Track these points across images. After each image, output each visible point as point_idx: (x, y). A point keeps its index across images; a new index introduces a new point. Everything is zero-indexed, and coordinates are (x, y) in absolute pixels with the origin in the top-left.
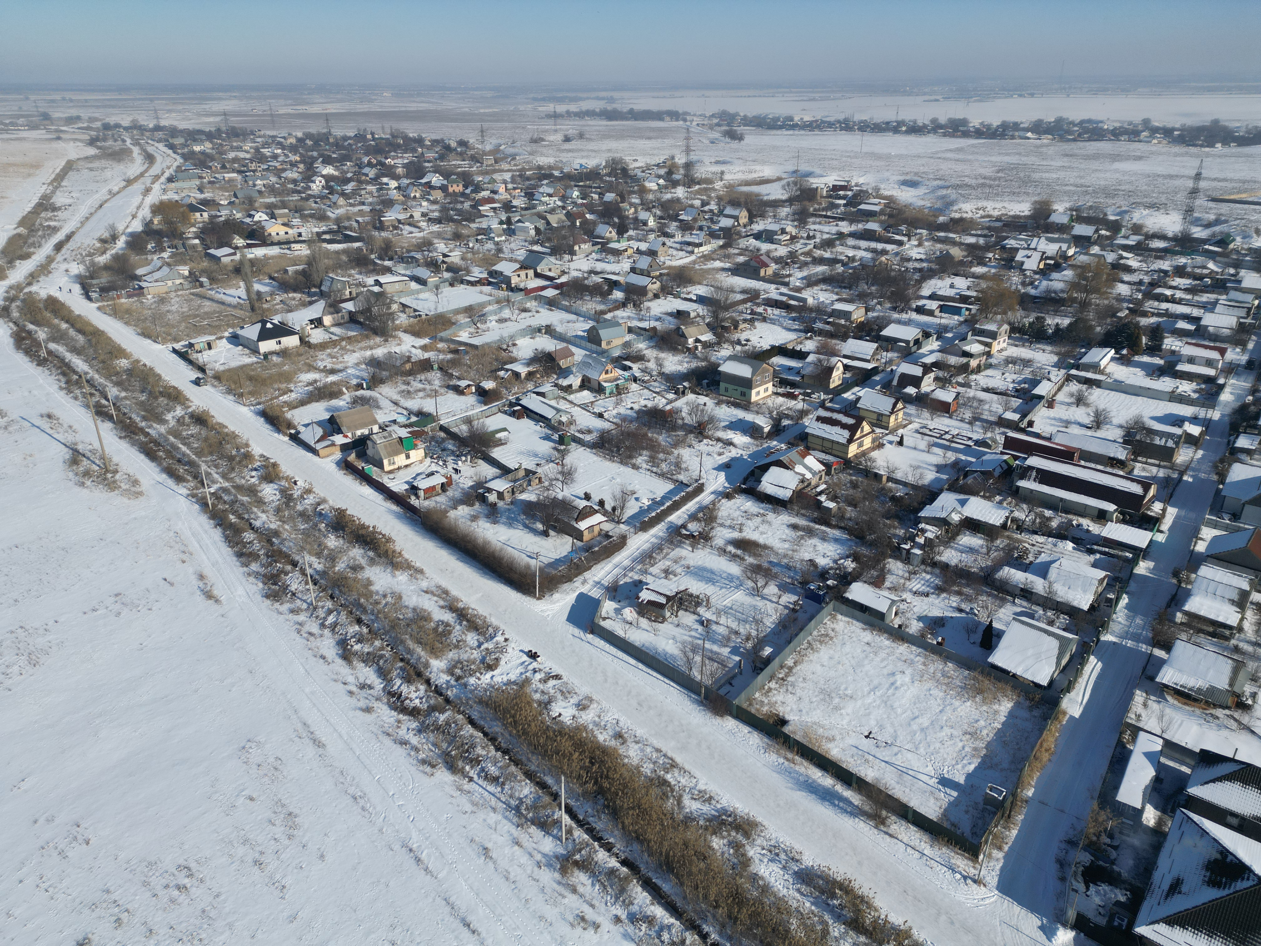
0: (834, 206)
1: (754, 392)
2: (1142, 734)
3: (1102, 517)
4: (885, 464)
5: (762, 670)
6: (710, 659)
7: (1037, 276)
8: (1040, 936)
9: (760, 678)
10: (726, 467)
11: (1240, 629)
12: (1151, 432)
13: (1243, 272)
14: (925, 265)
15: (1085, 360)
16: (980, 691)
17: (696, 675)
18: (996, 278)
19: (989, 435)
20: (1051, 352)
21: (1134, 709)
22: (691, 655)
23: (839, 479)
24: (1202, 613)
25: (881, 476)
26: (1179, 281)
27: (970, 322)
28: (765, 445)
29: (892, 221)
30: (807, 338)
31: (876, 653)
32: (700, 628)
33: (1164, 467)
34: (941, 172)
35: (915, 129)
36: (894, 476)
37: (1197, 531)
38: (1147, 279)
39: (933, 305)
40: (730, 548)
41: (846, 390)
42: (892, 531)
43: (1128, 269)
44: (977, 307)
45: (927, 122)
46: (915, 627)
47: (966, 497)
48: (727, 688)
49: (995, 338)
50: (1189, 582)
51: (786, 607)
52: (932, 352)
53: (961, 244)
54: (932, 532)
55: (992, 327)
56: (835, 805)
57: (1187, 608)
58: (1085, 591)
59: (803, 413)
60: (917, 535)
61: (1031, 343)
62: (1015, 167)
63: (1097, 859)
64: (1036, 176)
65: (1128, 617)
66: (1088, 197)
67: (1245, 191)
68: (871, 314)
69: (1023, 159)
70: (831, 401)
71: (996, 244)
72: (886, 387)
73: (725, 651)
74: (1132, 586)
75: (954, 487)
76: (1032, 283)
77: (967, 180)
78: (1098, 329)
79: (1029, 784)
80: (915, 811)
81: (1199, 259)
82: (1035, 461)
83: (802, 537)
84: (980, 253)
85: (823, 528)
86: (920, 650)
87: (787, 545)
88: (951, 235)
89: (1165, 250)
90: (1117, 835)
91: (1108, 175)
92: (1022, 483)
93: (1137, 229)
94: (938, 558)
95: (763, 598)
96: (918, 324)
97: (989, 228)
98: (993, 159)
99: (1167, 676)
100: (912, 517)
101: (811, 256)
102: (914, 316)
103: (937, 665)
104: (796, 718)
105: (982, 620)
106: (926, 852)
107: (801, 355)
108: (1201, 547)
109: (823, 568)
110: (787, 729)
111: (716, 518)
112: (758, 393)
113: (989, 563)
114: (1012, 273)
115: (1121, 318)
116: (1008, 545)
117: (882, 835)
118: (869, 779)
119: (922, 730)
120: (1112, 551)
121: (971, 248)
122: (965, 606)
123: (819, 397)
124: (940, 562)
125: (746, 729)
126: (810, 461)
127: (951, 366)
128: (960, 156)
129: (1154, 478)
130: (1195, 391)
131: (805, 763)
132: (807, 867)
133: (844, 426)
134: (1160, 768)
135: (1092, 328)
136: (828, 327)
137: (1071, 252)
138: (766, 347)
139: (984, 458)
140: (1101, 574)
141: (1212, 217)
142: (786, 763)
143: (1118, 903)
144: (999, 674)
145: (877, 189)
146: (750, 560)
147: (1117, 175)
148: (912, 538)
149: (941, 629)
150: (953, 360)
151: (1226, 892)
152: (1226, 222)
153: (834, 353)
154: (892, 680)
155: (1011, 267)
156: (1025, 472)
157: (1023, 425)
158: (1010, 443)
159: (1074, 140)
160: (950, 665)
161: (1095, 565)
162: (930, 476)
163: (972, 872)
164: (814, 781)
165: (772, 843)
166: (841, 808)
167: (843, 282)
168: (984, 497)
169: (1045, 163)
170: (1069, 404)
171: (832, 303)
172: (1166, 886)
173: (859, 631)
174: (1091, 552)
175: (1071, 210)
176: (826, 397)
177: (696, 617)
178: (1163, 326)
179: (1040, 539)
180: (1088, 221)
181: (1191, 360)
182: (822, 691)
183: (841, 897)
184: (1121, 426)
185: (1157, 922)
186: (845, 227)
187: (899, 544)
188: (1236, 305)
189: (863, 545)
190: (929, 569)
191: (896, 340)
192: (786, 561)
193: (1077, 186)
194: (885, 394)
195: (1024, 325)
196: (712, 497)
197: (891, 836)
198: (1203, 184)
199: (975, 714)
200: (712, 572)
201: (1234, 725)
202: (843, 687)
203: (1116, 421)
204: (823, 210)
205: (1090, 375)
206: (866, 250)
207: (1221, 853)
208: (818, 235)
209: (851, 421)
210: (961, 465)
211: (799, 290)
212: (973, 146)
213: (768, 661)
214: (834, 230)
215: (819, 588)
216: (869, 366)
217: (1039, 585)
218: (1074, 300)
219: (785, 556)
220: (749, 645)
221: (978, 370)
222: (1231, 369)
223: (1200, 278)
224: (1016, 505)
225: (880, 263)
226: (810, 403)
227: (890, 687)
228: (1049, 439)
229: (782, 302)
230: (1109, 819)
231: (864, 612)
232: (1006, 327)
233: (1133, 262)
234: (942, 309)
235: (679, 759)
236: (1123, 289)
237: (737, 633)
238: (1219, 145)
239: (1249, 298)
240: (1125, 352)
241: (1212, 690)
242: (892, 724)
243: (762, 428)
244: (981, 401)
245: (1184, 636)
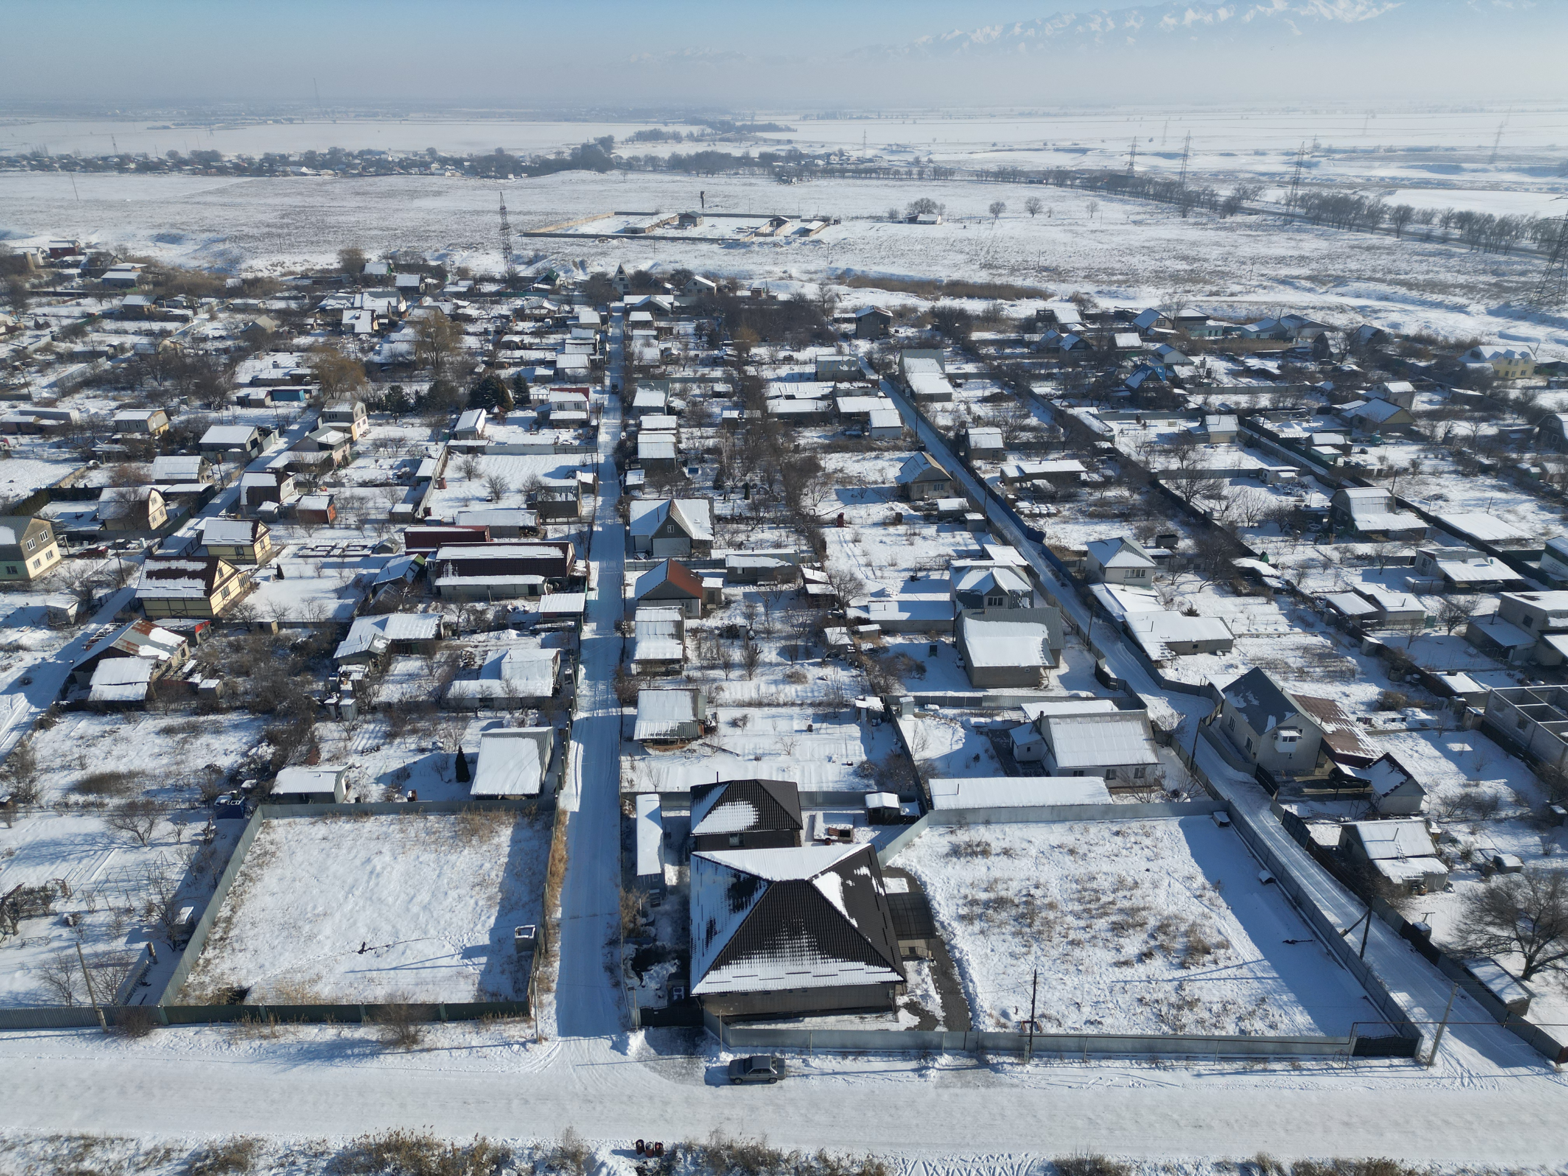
0: (63, 279)
1: (29, 563)
2: (639, 798)
3: (533, 592)
4: (269, 608)
5: (186, 942)
6: (97, 966)
7: (375, 340)
8: (616, 1055)
9: (187, 954)
10: (23, 683)
11: (686, 659)
12: (549, 490)
13: (577, 308)
14: (229, 343)
15: (460, 427)
16: (474, 832)
17: (83, 999)
18: (327, 348)
19: (385, 536)
20: (421, 425)
21: (625, 776)
22: (63, 977)
23: (211, 646)
24: (651, 657)
25: (269, 625)
26: (522, 326)
27: (315, 406)
28: (79, 634)
29: (161, 291)
30: (90, 469)
31: (338, 846)
32: (65, 932)
33: (573, 523)
34: (207, 221)
35: (147, 167)
36: (286, 619)
37: (622, 578)
38: (491, 328)
39: (260, 393)
40: (74, 798)
41: (178, 525)
42: (308, 688)
43: (469, 319)
44: (317, 387)
45: (164, 157)
46: (376, 793)
47: (384, 617)
48: (142, 991)
49: (352, 421)
50: (631, 631)
51: (193, 843)
52: (280, 452)
53: (268, 311)
54: (357, 671)
55: (344, 408)
56: (348, 1057)
57: (637, 657)
58: (543, 677)
59: (122, 574)
60: (341, 682)
61: (396, 418)
62: (302, 211)
63: (640, 944)
64: (331, 220)
65: (591, 687)
66: (399, 242)
67: (551, 224)
68: (176, 419)
69: (308, 200)
70: (160, 546)
71: (313, 306)
72: (234, 509)
73: (120, 944)
74: (585, 654)
75: (365, 610)
76: (372, 349)
77: (246, 230)
78: (461, 390)
79: (555, 905)
80: (447, 1006)
81: (534, 299)
82: (446, 553)
83: (185, 741)
84: (297, 320)
85: (211, 717)
86: (391, 817)
87: (165, 760)
88: (251, 301)
89: (498, 294)
90: (650, 910)
91: (412, 214)
92: (441, 582)
93: (463, 273)
94: (375, 700)
95: (153, 845)
96: (248, 421)
97: (296, 288)
98: (270, 201)
99: (643, 731)
100: (327, 662)
101: (53, 352)
102: (238, 411)
103: (417, 826)
104: (259, 979)
105: (450, 752)
106: (474, 1044)
107: (90, 494)
108: (630, 593)
109: (231, 769)
110: (250, 1001)
111: (33, 763)
112: (38, 563)
113: (436, 684)
114: (344, 339)
115: (479, 374)
116: (450, 656)
117: (419, 1055)
118: (381, 1001)
119: (425, 908)
120: (554, 625)
121: (282, 314)
122: (426, 744)
123: (140, 546)
124: (380, 704)
125: (189, 1032)
126: (158, 634)
127: (309, 465)
128: (225, 200)
129: (568, 537)
130: (575, 438)
131: (291, 1028)
132: (338, 1154)
133: (193, 575)
134: (665, 823)
135: (453, 390)
136: (117, 447)
137: (403, 307)
138: (25, 492)
139: (389, 565)
140: (552, 652)
141: (531, 254)
142: (265, 1043)
143: (672, 976)
144: (487, 803)
145: (124, 250)
146: (113, 802)
147: (421, 215)
148: (336, 688)
149: (408, 782)
150: (310, 457)
151: (749, 909)
152: (545, 257)
153: (141, 481)
154: (369, 868)
155: (341, 333)
156: (440, 568)
157: (420, 514)
158: (413, 540)
159: (360, 175)
160: (431, 818)
161: (544, 645)
162: (331, 606)
163: (529, 1033)
164: (311, 1043)
165: (281, 1153)
166: (358, 1055)
167: (117, 381)
168: (405, 610)
169: (335, 204)
170: (460, 480)
171: (112, 412)
172: (703, 935)
173: (306, 828)
174: (535, 633)
175: (386, 257)
176: (150, 542)
177: (51, 919)
178: (523, 375)
179: (481, 637)
180: (409, 269)
181: (561, 407)
182: (283, 926)
183: (393, 1159)
184: (520, 491)
185: (707, 973)
186: (92, 306)
187: (322, 701)
188: (582, 342)
189: (275, 719)
190: (369, 717)
191: (226, 447)
192: (171, 781)
193: (382, 229)
194: (235, 519)
195: (380, 399)
196: (15, 735)
197: (429, 1050)
198: (510, 219)
199: (477, 859)
200: (56, 843)
201: (708, 751)
202: (309, 909)
203: (513, 486)
204: (48, 284)
205: (470, 443)
206: (135, 333)
207: (735, 876)
208: (53, 321)
209: (200, 566)
210: (365, 581)
211: (50, 403)
212: (238, 186)
213: (192, 925)
214: (77, 311)
215: (234, 797)
216: (200, 487)
217: (496, 688)
218: (425, 362)
219: (168, 775)
220: (155, 918)
221: (345, 462)
222: (598, 410)
223: (540, 319)
224: (443, 608)
225: (165, 348)
226: (130, 557)
227: (370, 878)
228: (453, 524)
229: (28, 425)
230: (637, 898)
231: (306, 802)
232: (360, 405)
233: (471, 310)
234: (273, 395)
235: (94, 1131)
236: (471, 342)
237: (129, 911)
238: (511, 176)
239: (590, 333)
240: (496, 410)
241: (682, 726)
242: (387, 920)
243: (64, 611)
244: (361, 499)
245: (644, 685)
